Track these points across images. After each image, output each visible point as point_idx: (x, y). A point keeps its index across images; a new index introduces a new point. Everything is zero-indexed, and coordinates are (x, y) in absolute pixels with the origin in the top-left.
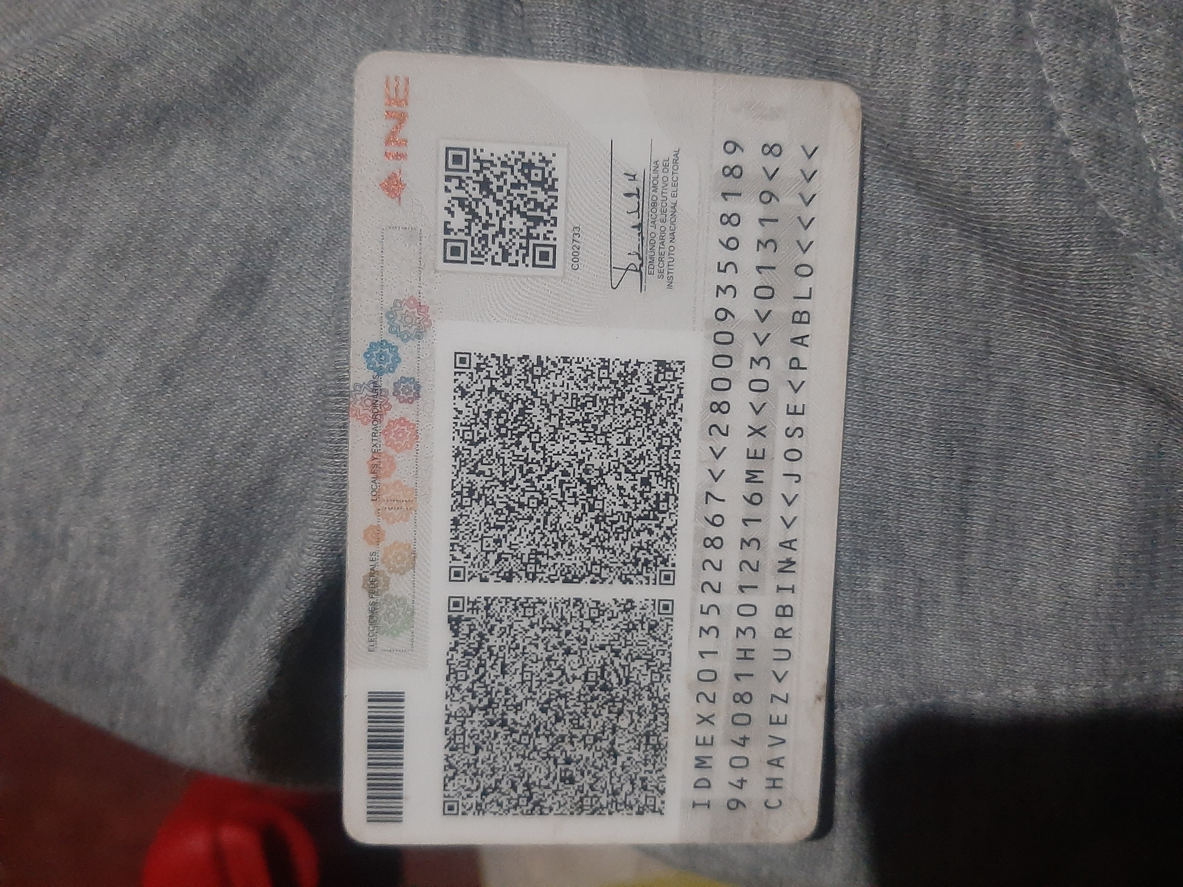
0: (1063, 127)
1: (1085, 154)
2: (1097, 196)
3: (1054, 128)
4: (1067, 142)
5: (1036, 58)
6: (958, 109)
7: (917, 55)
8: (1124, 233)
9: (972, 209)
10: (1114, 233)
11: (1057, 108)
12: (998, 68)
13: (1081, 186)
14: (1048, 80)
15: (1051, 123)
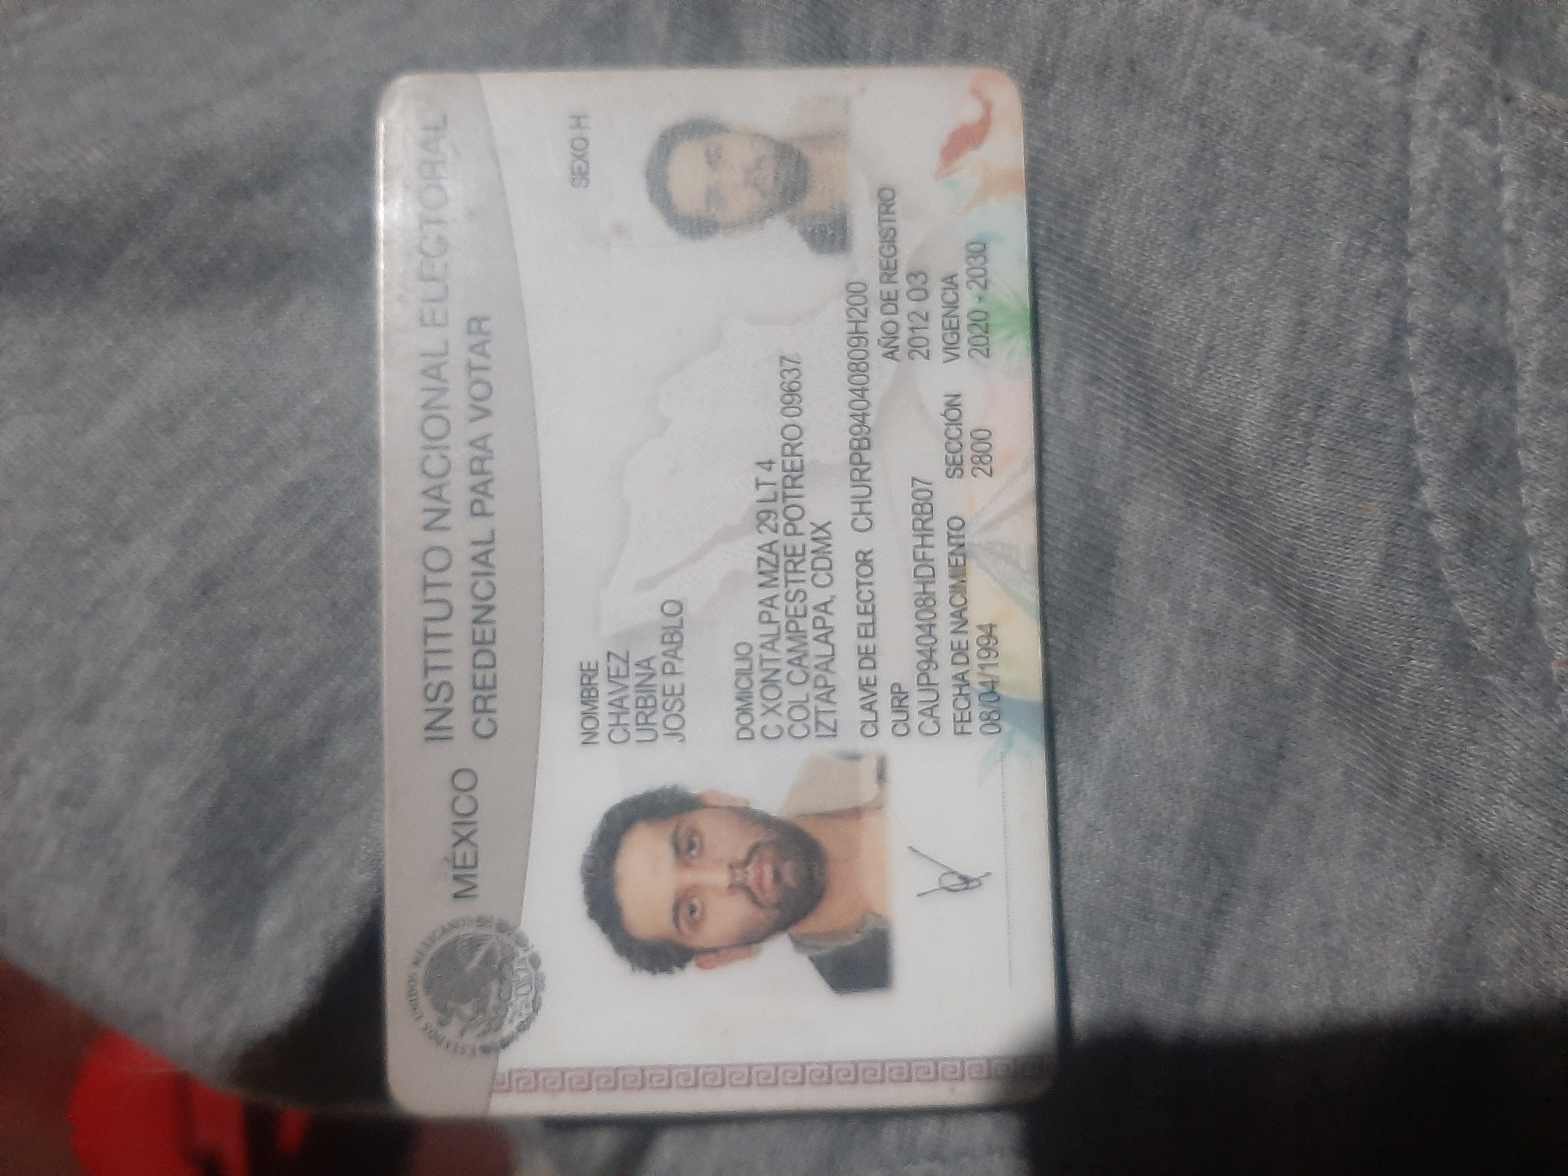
0: (1429, 495)
1: (1448, 537)
2: (1453, 592)
3: (1415, 496)
4: (1428, 516)
5: (1408, 400)
6: (1299, 445)
7: (1259, 365)
8: (1479, 648)
9: (1293, 575)
10: (1468, 646)
11: (1424, 470)
12: (1357, 405)
13: (1437, 578)
14: (1419, 431)
15: (1412, 489)
